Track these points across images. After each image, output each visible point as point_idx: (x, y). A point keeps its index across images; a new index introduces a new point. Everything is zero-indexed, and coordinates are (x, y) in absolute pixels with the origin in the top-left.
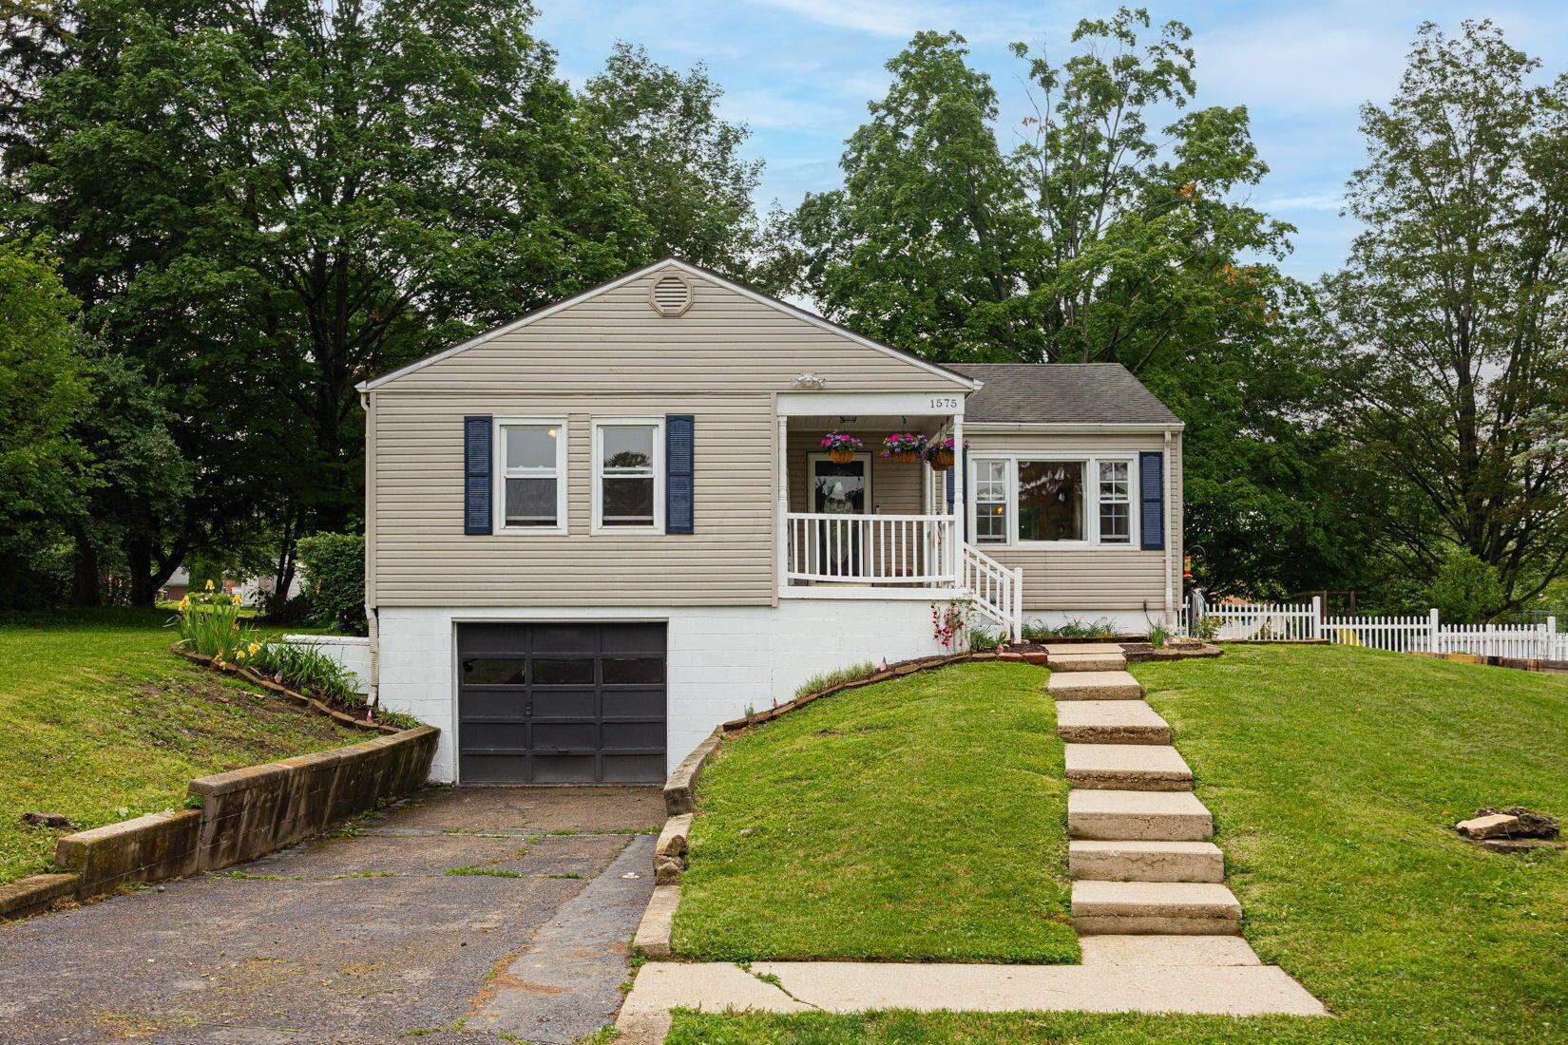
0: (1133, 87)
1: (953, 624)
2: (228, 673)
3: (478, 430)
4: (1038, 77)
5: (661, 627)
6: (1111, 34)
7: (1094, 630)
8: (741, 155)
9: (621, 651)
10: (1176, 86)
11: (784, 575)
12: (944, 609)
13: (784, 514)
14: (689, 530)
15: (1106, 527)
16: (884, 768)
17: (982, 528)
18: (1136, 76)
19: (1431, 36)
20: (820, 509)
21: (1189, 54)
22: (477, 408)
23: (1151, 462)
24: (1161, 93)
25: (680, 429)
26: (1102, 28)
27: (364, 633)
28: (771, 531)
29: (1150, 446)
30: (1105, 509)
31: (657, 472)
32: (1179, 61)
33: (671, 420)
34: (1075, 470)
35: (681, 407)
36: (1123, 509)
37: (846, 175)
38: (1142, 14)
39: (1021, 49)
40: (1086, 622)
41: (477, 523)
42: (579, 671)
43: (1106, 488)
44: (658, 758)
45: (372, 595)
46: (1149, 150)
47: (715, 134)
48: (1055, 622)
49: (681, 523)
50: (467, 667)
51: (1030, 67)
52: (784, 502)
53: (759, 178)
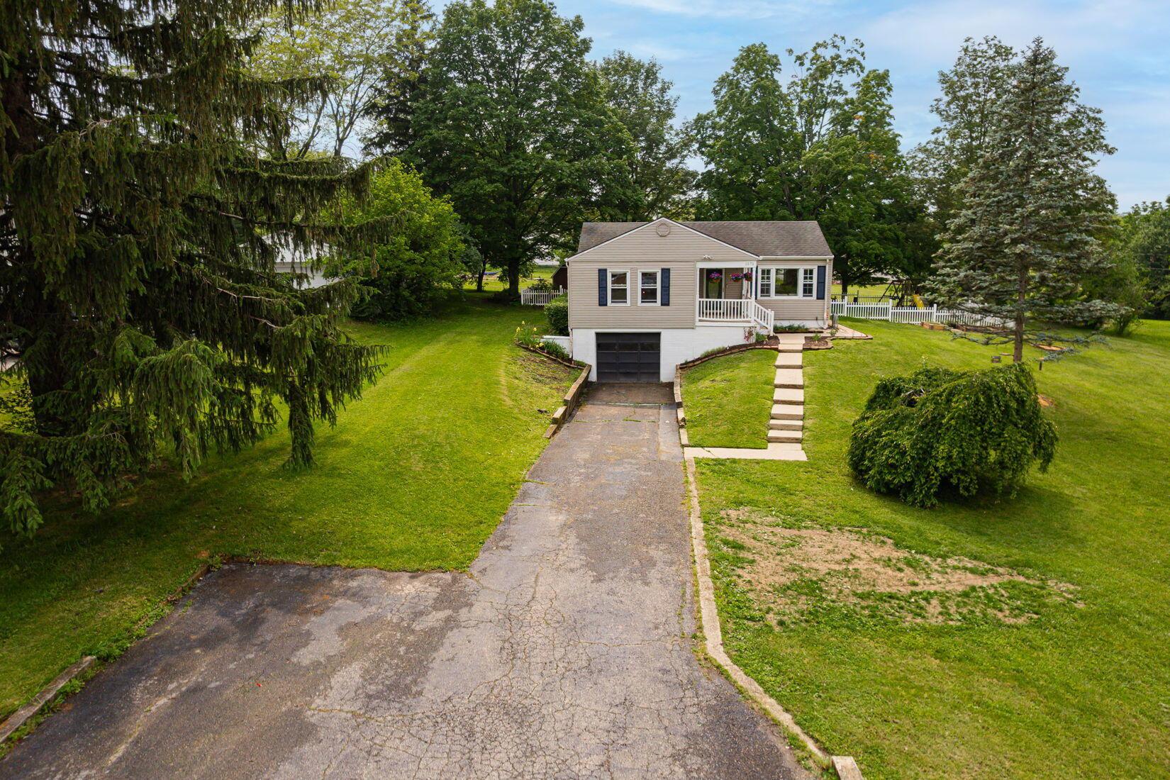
0: (839, 67)
1: (750, 334)
2: (533, 351)
3: (602, 273)
4: (798, 62)
5: (658, 335)
6: (829, 47)
7: (799, 327)
8: (669, 95)
9: (647, 341)
10: (856, 67)
11: (697, 318)
12: (747, 329)
13: (698, 299)
14: (668, 305)
15: (805, 291)
16: (730, 398)
17: (762, 291)
18: (840, 62)
19: (969, 44)
20: (707, 297)
21: (863, 54)
22: (602, 266)
23: (822, 270)
24: (850, 72)
25: (666, 272)
26: (824, 45)
27: (568, 335)
28: (694, 305)
29: (821, 264)
30: (805, 285)
31: (658, 286)
32: (859, 58)
33: (663, 270)
34: (795, 272)
35: (666, 266)
36: (811, 285)
37: (714, 98)
38: (843, 38)
39: (791, 51)
40: (796, 324)
41: (602, 302)
42: (633, 347)
43: (805, 278)
44: (657, 373)
45: (571, 324)
46: (846, 93)
47: (659, 85)
48: (786, 324)
49: (666, 302)
50: (599, 346)
51: (794, 59)
52: (698, 295)
53: (678, 104)
